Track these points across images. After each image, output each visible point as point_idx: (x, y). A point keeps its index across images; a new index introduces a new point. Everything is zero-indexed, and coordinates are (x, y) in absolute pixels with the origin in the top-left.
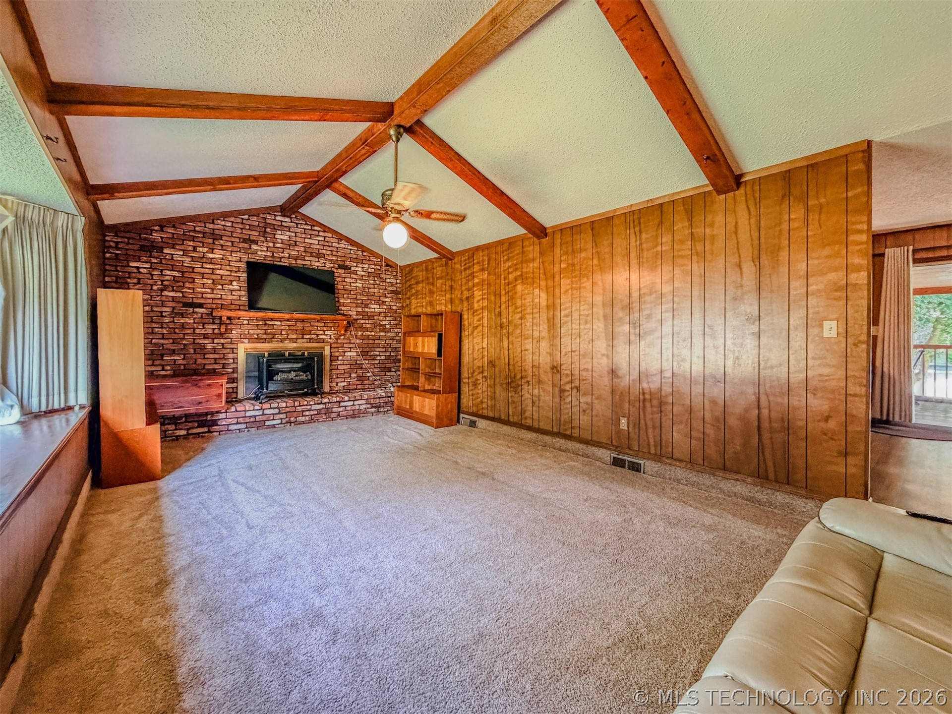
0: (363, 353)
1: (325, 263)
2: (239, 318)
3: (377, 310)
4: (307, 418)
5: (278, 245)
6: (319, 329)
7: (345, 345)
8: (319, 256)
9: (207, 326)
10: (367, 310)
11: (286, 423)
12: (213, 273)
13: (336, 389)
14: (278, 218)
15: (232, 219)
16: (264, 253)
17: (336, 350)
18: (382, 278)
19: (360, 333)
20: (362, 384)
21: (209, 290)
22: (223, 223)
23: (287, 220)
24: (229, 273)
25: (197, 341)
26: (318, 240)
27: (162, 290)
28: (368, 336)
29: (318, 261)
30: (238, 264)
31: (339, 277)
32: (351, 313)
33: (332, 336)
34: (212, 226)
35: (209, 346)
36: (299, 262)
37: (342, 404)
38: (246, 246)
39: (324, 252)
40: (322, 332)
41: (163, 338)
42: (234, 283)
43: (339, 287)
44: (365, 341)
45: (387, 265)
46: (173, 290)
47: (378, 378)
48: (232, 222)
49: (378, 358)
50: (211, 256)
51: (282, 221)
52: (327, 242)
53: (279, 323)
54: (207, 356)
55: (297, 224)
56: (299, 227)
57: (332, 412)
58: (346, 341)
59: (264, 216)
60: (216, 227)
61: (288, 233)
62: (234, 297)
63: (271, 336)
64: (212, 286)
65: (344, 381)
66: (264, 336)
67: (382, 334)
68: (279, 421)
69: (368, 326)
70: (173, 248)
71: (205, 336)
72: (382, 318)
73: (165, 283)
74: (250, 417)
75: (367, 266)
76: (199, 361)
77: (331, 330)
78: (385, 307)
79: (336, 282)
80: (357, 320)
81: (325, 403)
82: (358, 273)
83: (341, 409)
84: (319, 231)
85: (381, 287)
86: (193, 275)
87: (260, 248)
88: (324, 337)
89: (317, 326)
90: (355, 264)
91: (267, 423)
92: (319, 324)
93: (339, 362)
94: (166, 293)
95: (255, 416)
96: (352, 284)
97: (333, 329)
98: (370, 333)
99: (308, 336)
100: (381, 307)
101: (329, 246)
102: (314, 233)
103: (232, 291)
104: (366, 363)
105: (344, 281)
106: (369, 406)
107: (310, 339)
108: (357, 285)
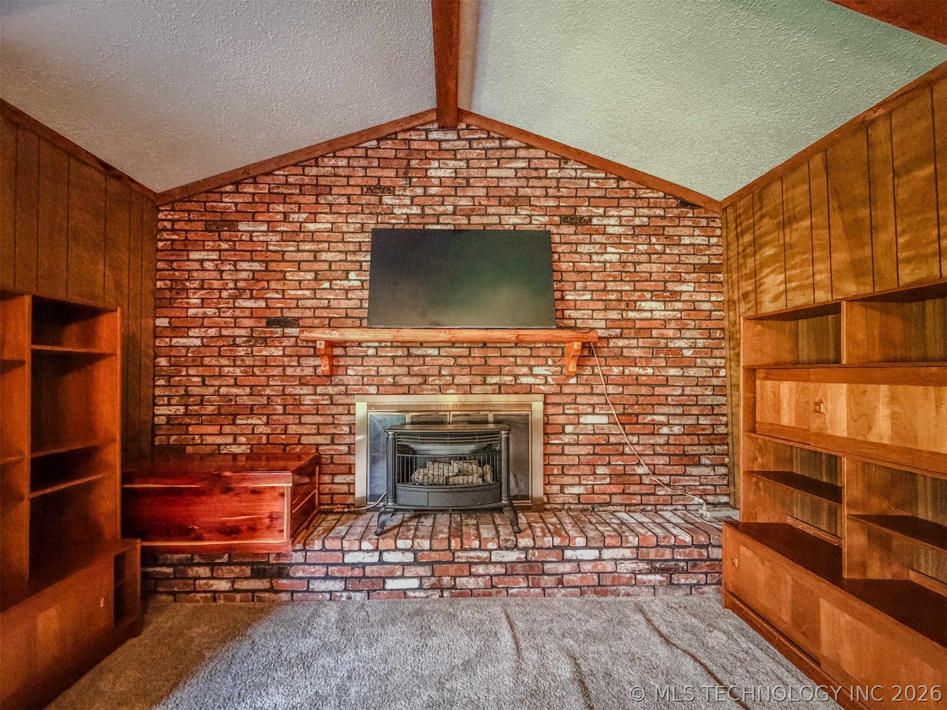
0: (623, 418)
1: (530, 216)
2: (359, 344)
3: (657, 315)
4: (481, 582)
5: (433, 191)
6: (519, 361)
7: (580, 399)
8: (516, 201)
9: (303, 361)
10: (632, 315)
11: (433, 588)
12: (315, 260)
13: (560, 499)
14: (434, 135)
15: (350, 152)
16: (405, 211)
17: (559, 410)
18: (668, 237)
19: (616, 370)
20: (623, 493)
21: (308, 293)
22: (333, 162)
23: (452, 135)
24: (342, 257)
25: (289, 390)
26: (516, 169)
27: (235, 298)
28: (638, 376)
29: (516, 214)
30: (359, 238)
31: (561, 243)
32: (592, 324)
33: (550, 379)
34: (314, 171)
35: (307, 400)
36: (475, 220)
37: (569, 554)
38: (373, 199)
39: (528, 191)
40: (525, 370)
41: (236, 385)
42: (352, 275)
43: (564, 266)
44: (632, 390)
45: (684, 204)
46: (252, 297)
47: (666, 479)
48: (349, 158)
49: (665, 430)
50: (311, 227)
51: (440, 141)
52: (536, 169)
53: (435, 352)
54: (304, 419)
55: (470, 140)
56: (475, 145)
57: (544, 573)
58: (580, 389)
59: (406, 136)
60: (322, 171)
61: (451, 163)
62: (351, 303)
63: (420, 380)
64: (313, 284)
65: (580, 484)
66: (406, 380)
67: (672, 372)
68: (415, 583)
69: (637, 353)
70: (254, 220)
71: (302, 381)
72: (671, 333)
73: (241, 284)
74: (354, 565)
75: (630, 212)
76: (292, 429)
77: (546, 365)
78: (679, 305)
79: (556, 256)
80: (608, 338)
81: (526, 549)
82: (610, 230)
83: (567, 567)
84: (516, 149)
85: (666, 258)
86: (282, 266)
87: (398, 201)
88: (530, 380)
89: (515, 357)
90: (601, 211)
91: (391, 584)
92: (519, 352)
93: (566, 439)
94: (240, 303)
95: (363, 566)
96: (595, 258)
97: (550, 362)
98: (641, 371)
99: (495, 380)
100: (669, 306)
101: (540, 178)
102: (505, 154)
103: (347, 291)
104: (633, 443)
105: (576, 252)
106: (643, 566)
107: (500, 386)
108: (607, 257)
